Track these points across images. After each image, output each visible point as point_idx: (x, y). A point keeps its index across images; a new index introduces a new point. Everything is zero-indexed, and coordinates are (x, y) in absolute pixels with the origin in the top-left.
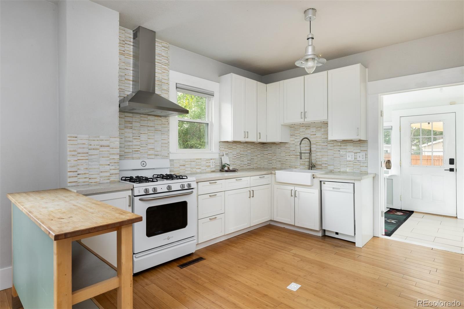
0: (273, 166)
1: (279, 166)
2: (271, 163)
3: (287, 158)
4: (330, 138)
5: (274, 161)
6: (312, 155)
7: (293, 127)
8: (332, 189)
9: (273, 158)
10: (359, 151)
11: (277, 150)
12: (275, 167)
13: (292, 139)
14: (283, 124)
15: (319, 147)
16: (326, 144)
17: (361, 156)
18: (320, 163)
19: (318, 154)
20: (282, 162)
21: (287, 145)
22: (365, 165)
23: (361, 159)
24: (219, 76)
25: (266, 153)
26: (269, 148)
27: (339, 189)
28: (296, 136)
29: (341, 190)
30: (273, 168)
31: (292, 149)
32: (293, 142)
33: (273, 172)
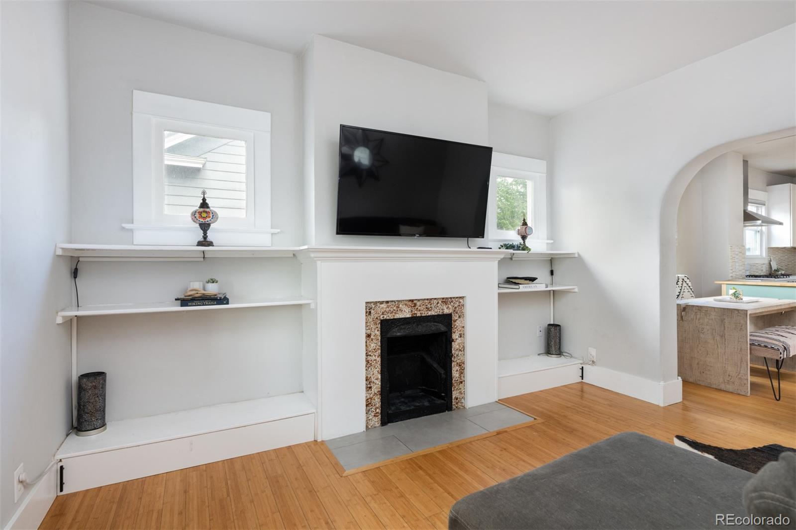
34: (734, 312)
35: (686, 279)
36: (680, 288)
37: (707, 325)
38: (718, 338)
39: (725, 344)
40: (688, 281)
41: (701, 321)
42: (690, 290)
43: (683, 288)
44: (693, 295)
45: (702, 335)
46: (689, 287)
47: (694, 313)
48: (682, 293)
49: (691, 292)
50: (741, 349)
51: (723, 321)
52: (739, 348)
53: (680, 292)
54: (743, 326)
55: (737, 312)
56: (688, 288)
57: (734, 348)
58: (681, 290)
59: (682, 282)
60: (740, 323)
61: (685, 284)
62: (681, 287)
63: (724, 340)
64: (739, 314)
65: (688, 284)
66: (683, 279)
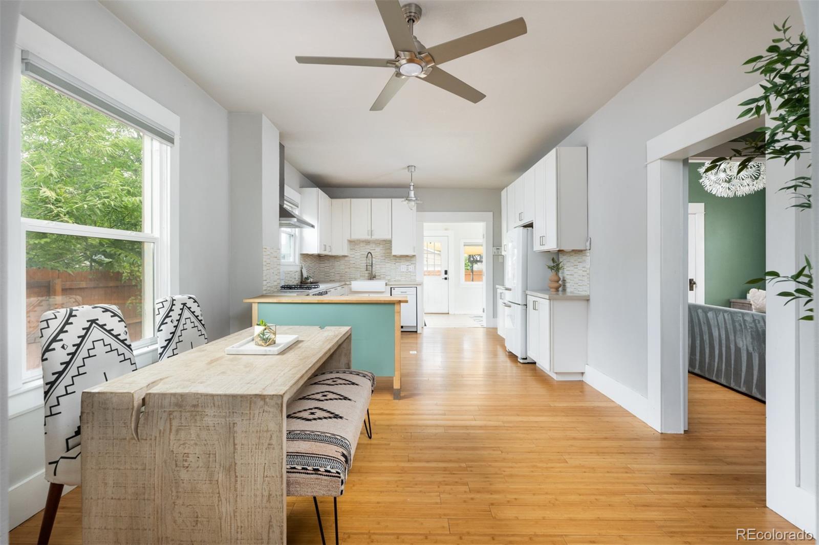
0: (331, 279)
1: (338, 278)
2: (329, 276)
3: (347, 270)
4: (394, 253)
5: (333, 274)
6: (374, 267)
7: (353, 243)
8: (400, 293)
9: (331, 271)
10: (410, 264)
11: (336, 263)
12: (333, 279)
13: (351, 253)
14: (349, 239)
15: (377, 260)
16: (384, 258)
17: (411, 268)
18: (379, 274)
19: (378, 266)
20: (341, 275)
21: (346, 259)
22: (414, 274)
23: (411, 270)
24: (300, 187)
25: (322, 265)
26: (326, 261)
27: (406, 292)
28: (356, 250)
29: (407, 293)
30: (331, 281)
31: (351, 262)
32: (353, 256)
33: (348, 283)
34: (255, 403)
35: (190, 303)
36: (175, 323)
37: (196, 444)
38: (221, 477)
39: (236, 490)
40: (194, 307)
41: (182, 434)
42: (197, 323)
43: (183, 321)
44: (203, 332)
45: (184, 475)
46: (197, 317)
47: (165, 416)
48: (178, 333)
49: (200, 327)
50: (270, 495)
51: (231, 429)
52: (266, 494)
53: (173, 333)
54: (274, 437)
55: (262, 403)
56: (193, 319)
57: (255, 496)
58: (176, 327)
59: (182, 309)
60: (267, 431)
61: (187, 314)
62: (178, 321)
63: (233, 480)
64: (266, 408)
65: (193, 313)
66: (184, 304)
